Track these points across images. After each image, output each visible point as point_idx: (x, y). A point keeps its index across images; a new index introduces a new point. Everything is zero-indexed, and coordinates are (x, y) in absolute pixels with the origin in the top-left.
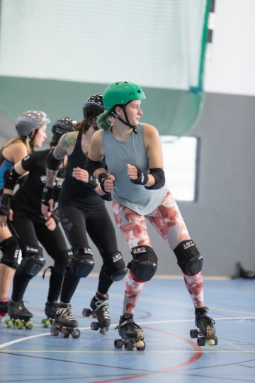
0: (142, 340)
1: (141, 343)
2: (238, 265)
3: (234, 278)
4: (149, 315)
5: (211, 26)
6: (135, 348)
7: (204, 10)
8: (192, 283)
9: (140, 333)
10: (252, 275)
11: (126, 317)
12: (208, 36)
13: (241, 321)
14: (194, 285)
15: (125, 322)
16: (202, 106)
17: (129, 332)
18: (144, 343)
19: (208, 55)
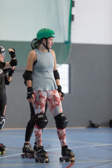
0: (48, 158)
1: (47, 159)
2: (90, 122)
3: (88, 127)
4: (50, 146)
5: (73, 13)
6: (45, 162)
7: (69, 6)
8: (62, 134)
9: (47, 155)
10: (96, 126)
11: (40, 148)
12: (72, 18)
13: (91, 147)
14: (63, 134)
15: (40, 150)
16: (70, 50)
17: (42, 154)
18: (49, 159)
19: (72, 27)
